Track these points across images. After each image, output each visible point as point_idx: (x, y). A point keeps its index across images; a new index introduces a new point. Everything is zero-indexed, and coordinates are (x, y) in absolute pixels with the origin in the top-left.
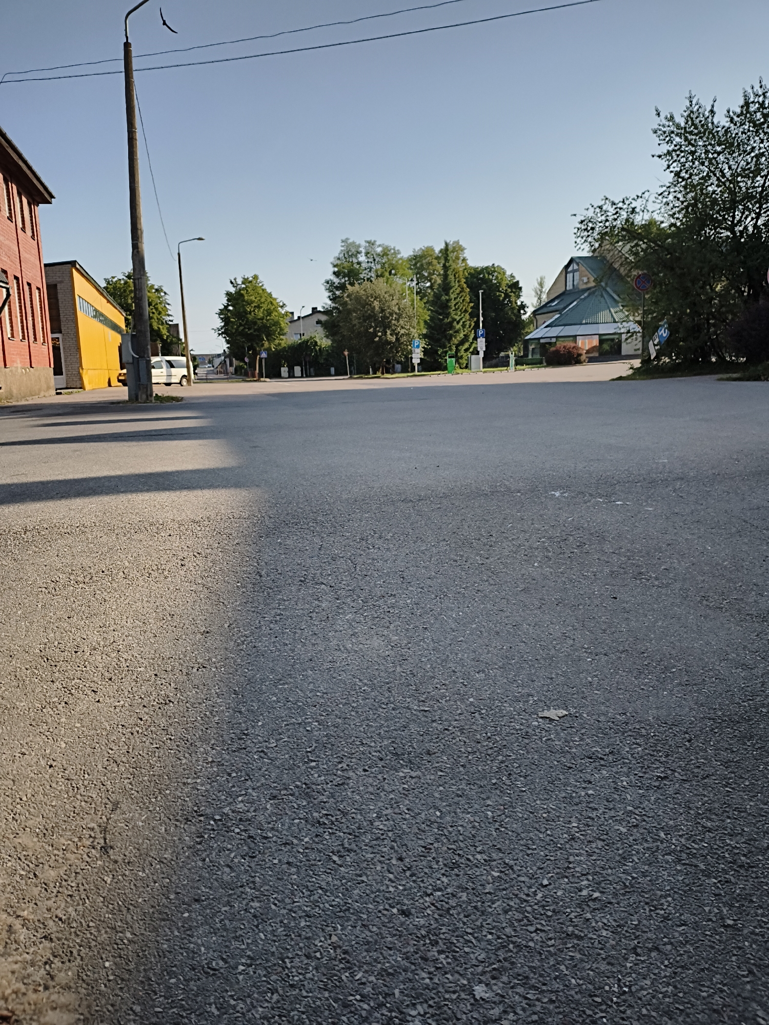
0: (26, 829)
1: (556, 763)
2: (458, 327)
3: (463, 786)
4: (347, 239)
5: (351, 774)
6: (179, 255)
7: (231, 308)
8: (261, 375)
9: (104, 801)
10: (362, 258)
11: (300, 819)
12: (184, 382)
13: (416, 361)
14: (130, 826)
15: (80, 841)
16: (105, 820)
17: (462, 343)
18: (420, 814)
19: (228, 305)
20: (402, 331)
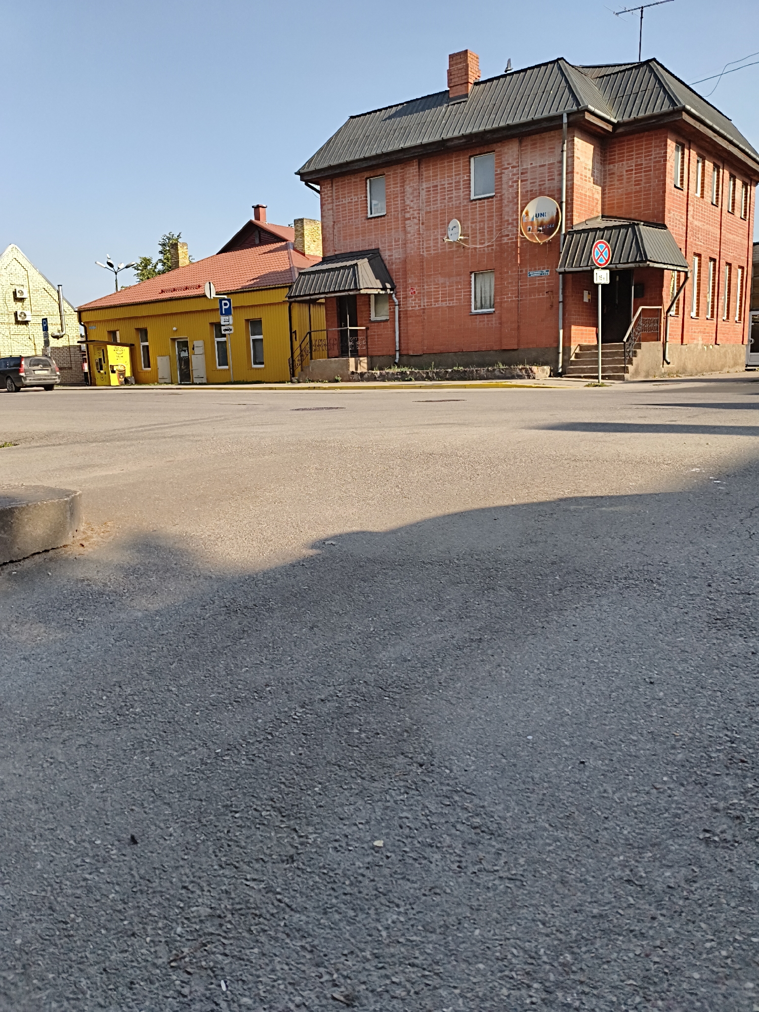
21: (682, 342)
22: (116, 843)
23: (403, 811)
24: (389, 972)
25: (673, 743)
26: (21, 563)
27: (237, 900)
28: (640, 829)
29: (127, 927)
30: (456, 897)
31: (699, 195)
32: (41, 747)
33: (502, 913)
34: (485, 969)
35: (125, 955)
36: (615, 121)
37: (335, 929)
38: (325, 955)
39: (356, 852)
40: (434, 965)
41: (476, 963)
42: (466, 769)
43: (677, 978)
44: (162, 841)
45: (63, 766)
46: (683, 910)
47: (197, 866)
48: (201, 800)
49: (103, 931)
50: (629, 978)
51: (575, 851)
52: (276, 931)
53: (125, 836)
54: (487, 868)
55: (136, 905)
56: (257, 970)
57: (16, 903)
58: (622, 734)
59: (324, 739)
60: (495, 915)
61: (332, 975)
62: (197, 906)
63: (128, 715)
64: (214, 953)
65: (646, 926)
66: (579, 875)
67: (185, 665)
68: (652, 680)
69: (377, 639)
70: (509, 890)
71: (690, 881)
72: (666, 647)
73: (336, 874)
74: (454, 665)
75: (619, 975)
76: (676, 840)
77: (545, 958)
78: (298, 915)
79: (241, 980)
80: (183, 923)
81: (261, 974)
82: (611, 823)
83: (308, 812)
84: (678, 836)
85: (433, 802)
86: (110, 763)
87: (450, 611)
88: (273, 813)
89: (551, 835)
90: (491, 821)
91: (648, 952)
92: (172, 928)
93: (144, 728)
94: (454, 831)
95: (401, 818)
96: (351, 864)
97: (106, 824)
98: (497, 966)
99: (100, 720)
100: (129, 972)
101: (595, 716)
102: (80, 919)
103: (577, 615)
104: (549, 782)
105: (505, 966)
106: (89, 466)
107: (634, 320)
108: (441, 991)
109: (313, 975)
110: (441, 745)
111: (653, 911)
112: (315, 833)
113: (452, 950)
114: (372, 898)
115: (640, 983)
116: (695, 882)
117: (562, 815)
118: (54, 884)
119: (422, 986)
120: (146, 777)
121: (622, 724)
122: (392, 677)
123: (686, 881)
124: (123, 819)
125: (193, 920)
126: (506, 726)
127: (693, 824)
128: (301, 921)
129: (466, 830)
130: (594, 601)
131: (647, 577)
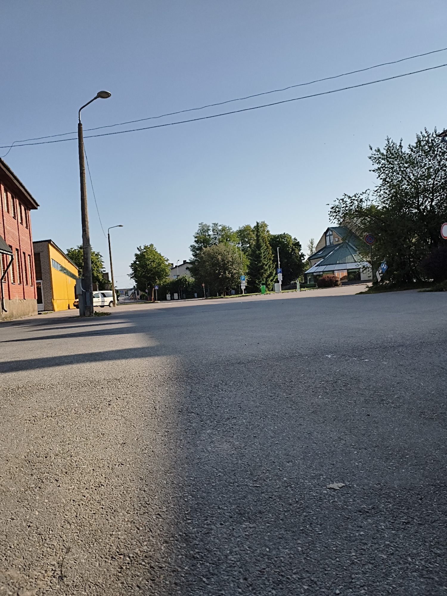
0: (13, 566)
1: (339, 516)
2: (266, 268)
3: (283, 532)
4: (202, 223)
5: (213, 527)
6: (109, 235)
7: (138, 263)
8: (155, 299)
9: (61, 547)
10: (211, 233)
11: (182, 555)
12: (111, 305)
13: (243, 288)
14: (77, 563)
15: (46, 573)
16: (62, 559)
17: (269, 276)
18: (256, 550)
19: (136, 261)
20: (235, 271)
21: (9, 298)
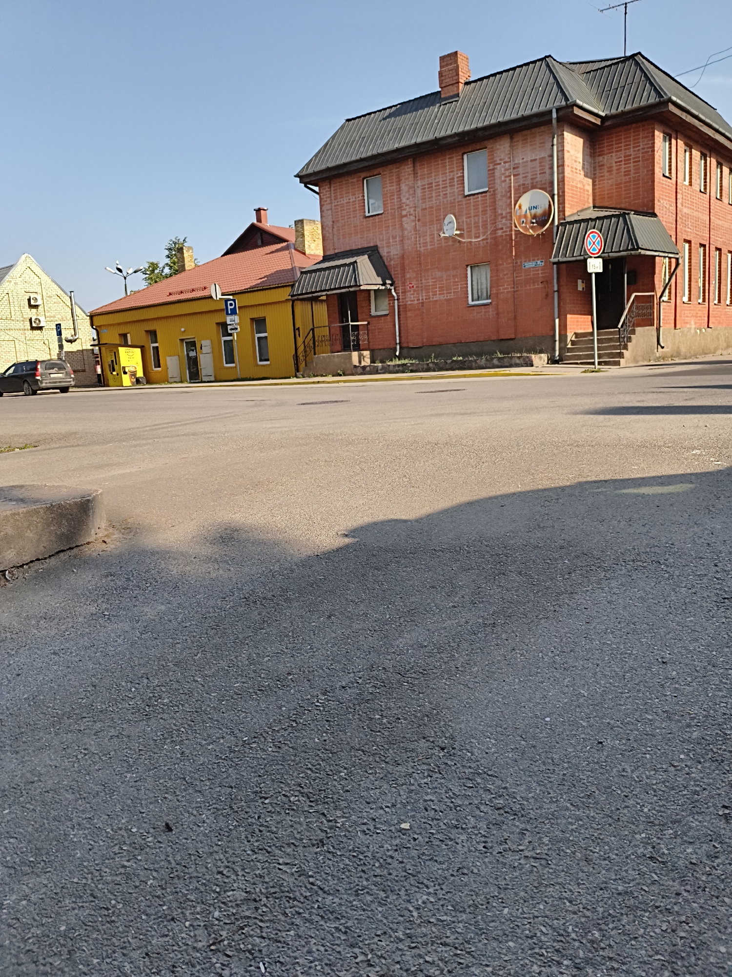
21: (675, 326)
22: (152, 830)
23: (427, 794)
24: (422, 951)
25: (688, 721)
26: (47, 561)
27: (271, 884)
28: (660, 806)
29: (166, 913)
30: (483, 877)
31: (687, 183)
32: (75, 739)
33: (529, 892)
34: (515, 947)
35: (166, 939)
36: (603, 114)
37: (367, 910)
38: (359, 936)
39: (383, 834)
40: (465, 944)
41: (507, 942)
42: (487, 751)
43: (704, 953)
44: (195, 828)
45: (97, 756)
46: (707, 885)
47: (231, 852)
48: (232, 787)
49: (144, 917)
50: (657, 953)
51: (598, 829)
52: (310, 914)
53: (159, 823)
54: (512, 848)
55: (174, 890)
56: (294, 952)
57: (58, 891)
58: (638, 713)
59: (346, 724)
60: (522, 894)
61: (366, 955)
62: (233, 890)
63: (157, 705)
64: (252, 936)
65: (671, 902)
66: (602, 853)
67: (208, 655)
68: (664, 660)
69: (393, 626)
70: (535, 869)
71: (713, 857)
72: (677, 627)
73: (365, 857)
74: (470, 650)
75: (646, 951)
76: (696, 817)
77: (573, 935)
78: (331, 898)
79: (279, 961)
80: (219, 907)
81: (298, 956)
82: (631, 802)
83: (335, 797)
84: (697, 813)
85: (457, 784)
86: (141, 753)
87: (463, 597)
88: (301, 798)
89: (574, 815)
90: (514, 802)
91: (674, 928)
92: (210, 913)
93: (173, 718)
94: (478, 812)
95: (425, 801)
96: (380, 847)
97: (141, 813)
98: (527, 944)
99: (130, 712)
100: (171, 956)
101: (610, 697)
102: (121, 905)
103: (588, 598)
104: (569, 762)
105: (535, 944)
106: (107, 465)
107: (627, 307)
108: (473, 969)
109: (349, 955)
110: (460, 728)
111: (676, 886)
112: (344, 817)
113: (482, 929)
114: (402, 879)
115: (667, 958)
116: (717, 857)
117: (582, 795)
118: (95, 871)
119: (455, 965)
120: (176, 766)
121: (638, 704)
122: (409, 663)
123: (708, 857)
124: (156, 807)
125: (230, 904)
126: (523, 709)
127: (712, 800)
128: (334, 903)
129: (490, 812)
130: (604, 583)
131: (654, 558)
